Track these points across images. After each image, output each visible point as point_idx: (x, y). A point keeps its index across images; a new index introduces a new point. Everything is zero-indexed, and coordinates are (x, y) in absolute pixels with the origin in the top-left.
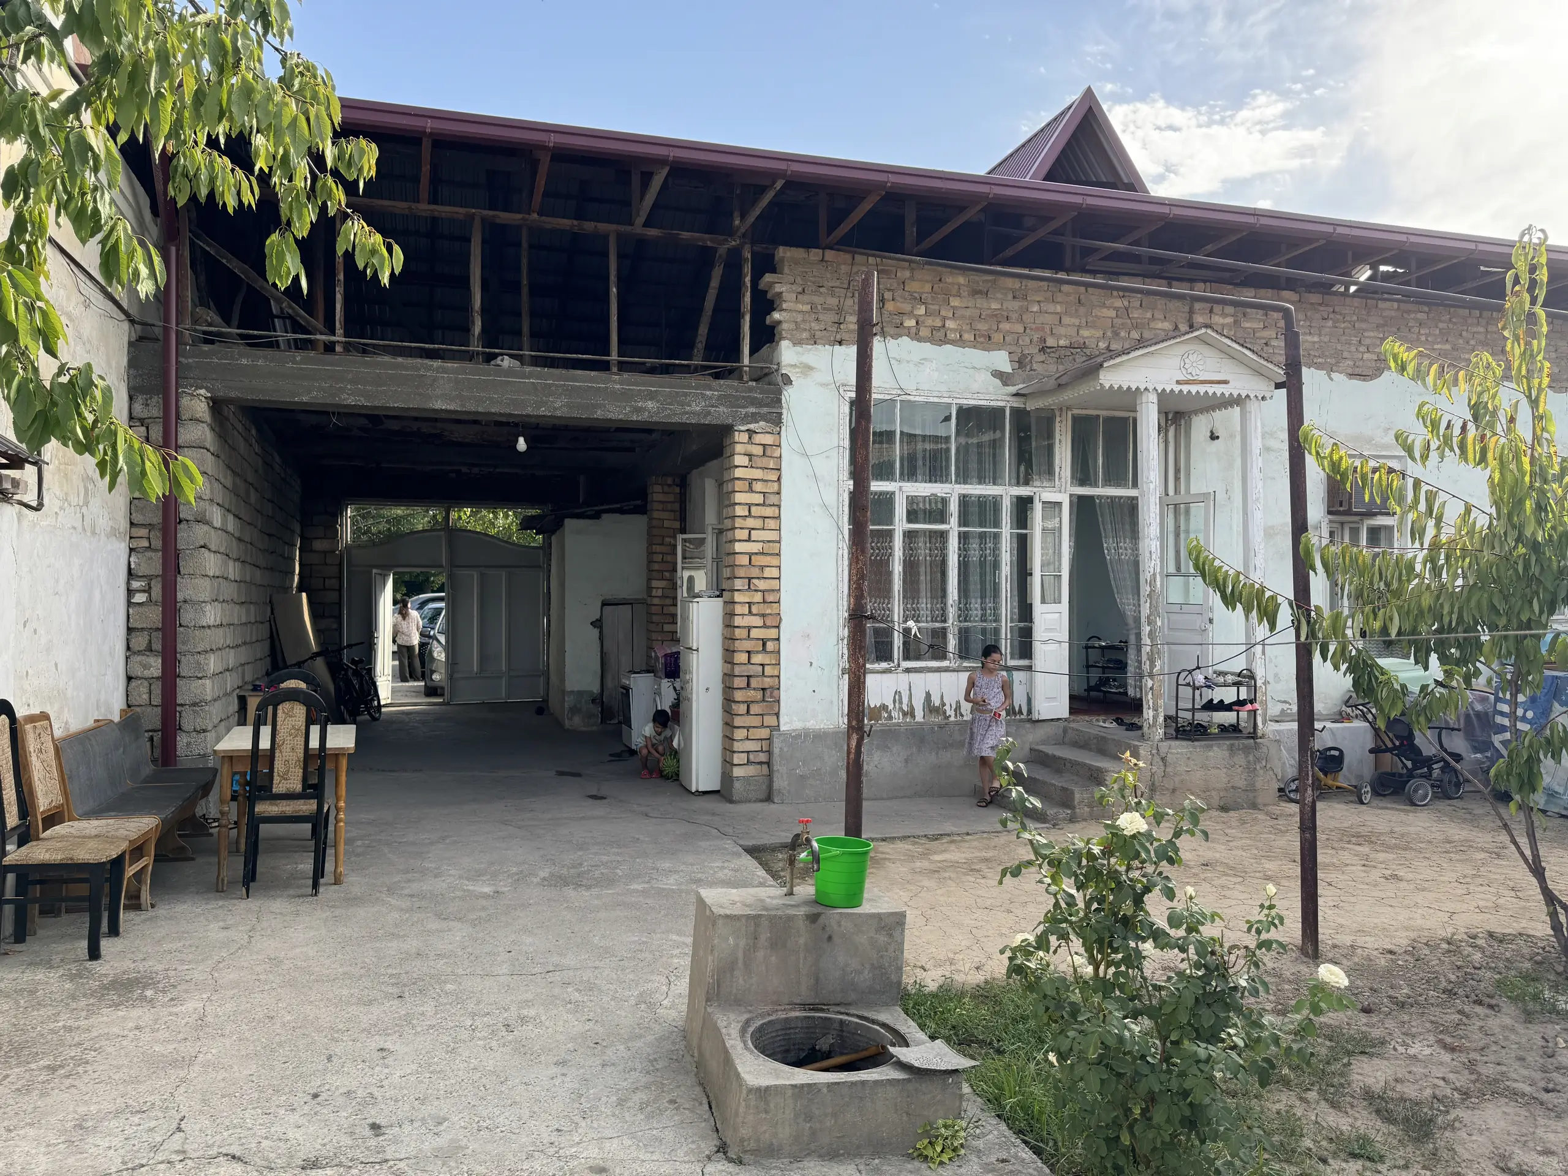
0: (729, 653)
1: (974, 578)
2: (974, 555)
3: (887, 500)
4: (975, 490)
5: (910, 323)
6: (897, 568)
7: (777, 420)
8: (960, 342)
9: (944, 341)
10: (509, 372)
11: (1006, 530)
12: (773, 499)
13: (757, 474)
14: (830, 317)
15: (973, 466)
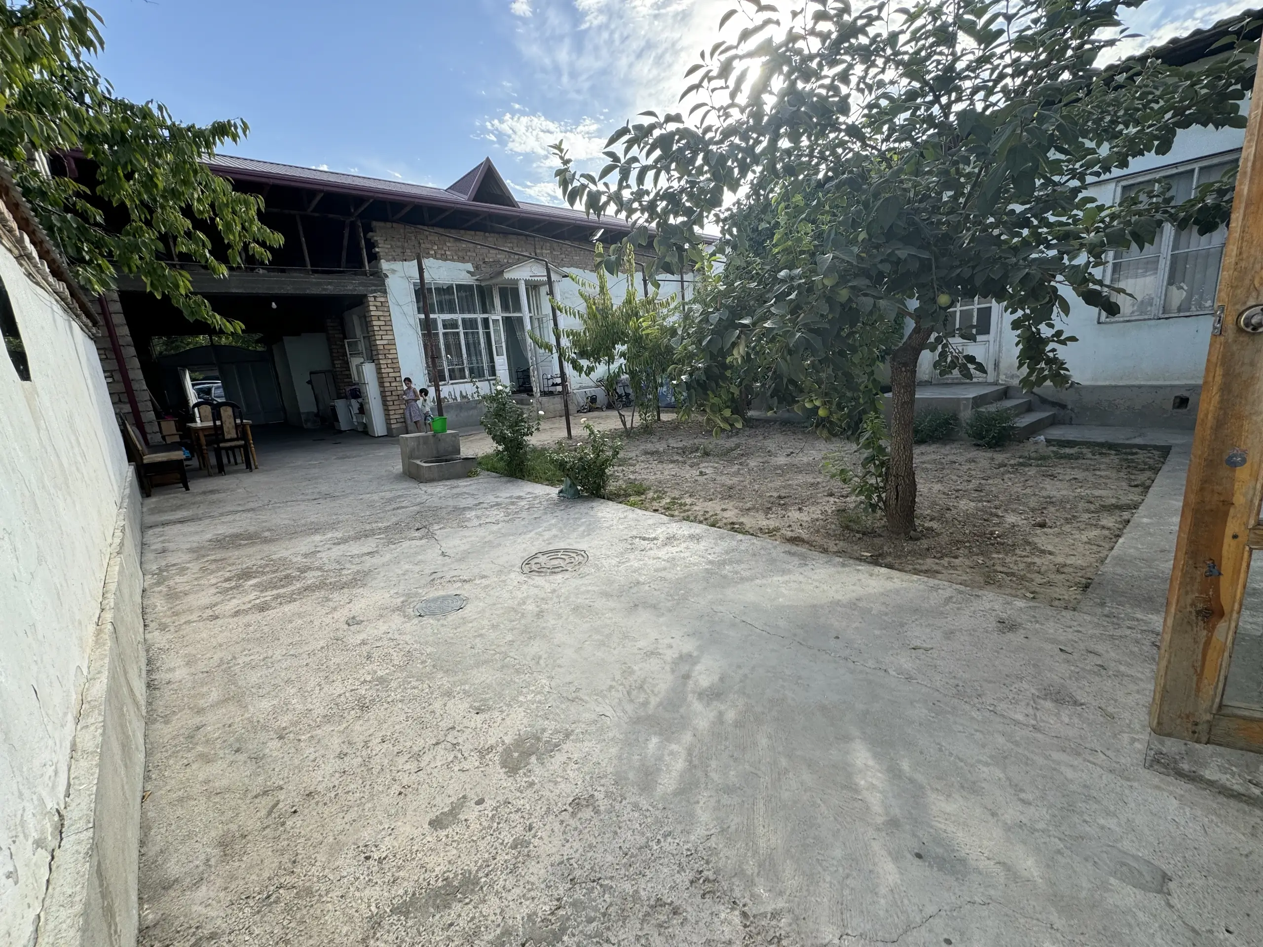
0: (381, 384)
1: (472, 349)
2: (471, 341)
3: (435, 320)
4: (467, 316)
5: (432, 252)
6: (442, 347)
7: (385, 292)
8: (453, 260)
9: (446, 260)
10: (263, 275)
11: (481, 330)
12: (389, 323)
13: (380, 313)
14: (399, 250)
15: (465, 307)
